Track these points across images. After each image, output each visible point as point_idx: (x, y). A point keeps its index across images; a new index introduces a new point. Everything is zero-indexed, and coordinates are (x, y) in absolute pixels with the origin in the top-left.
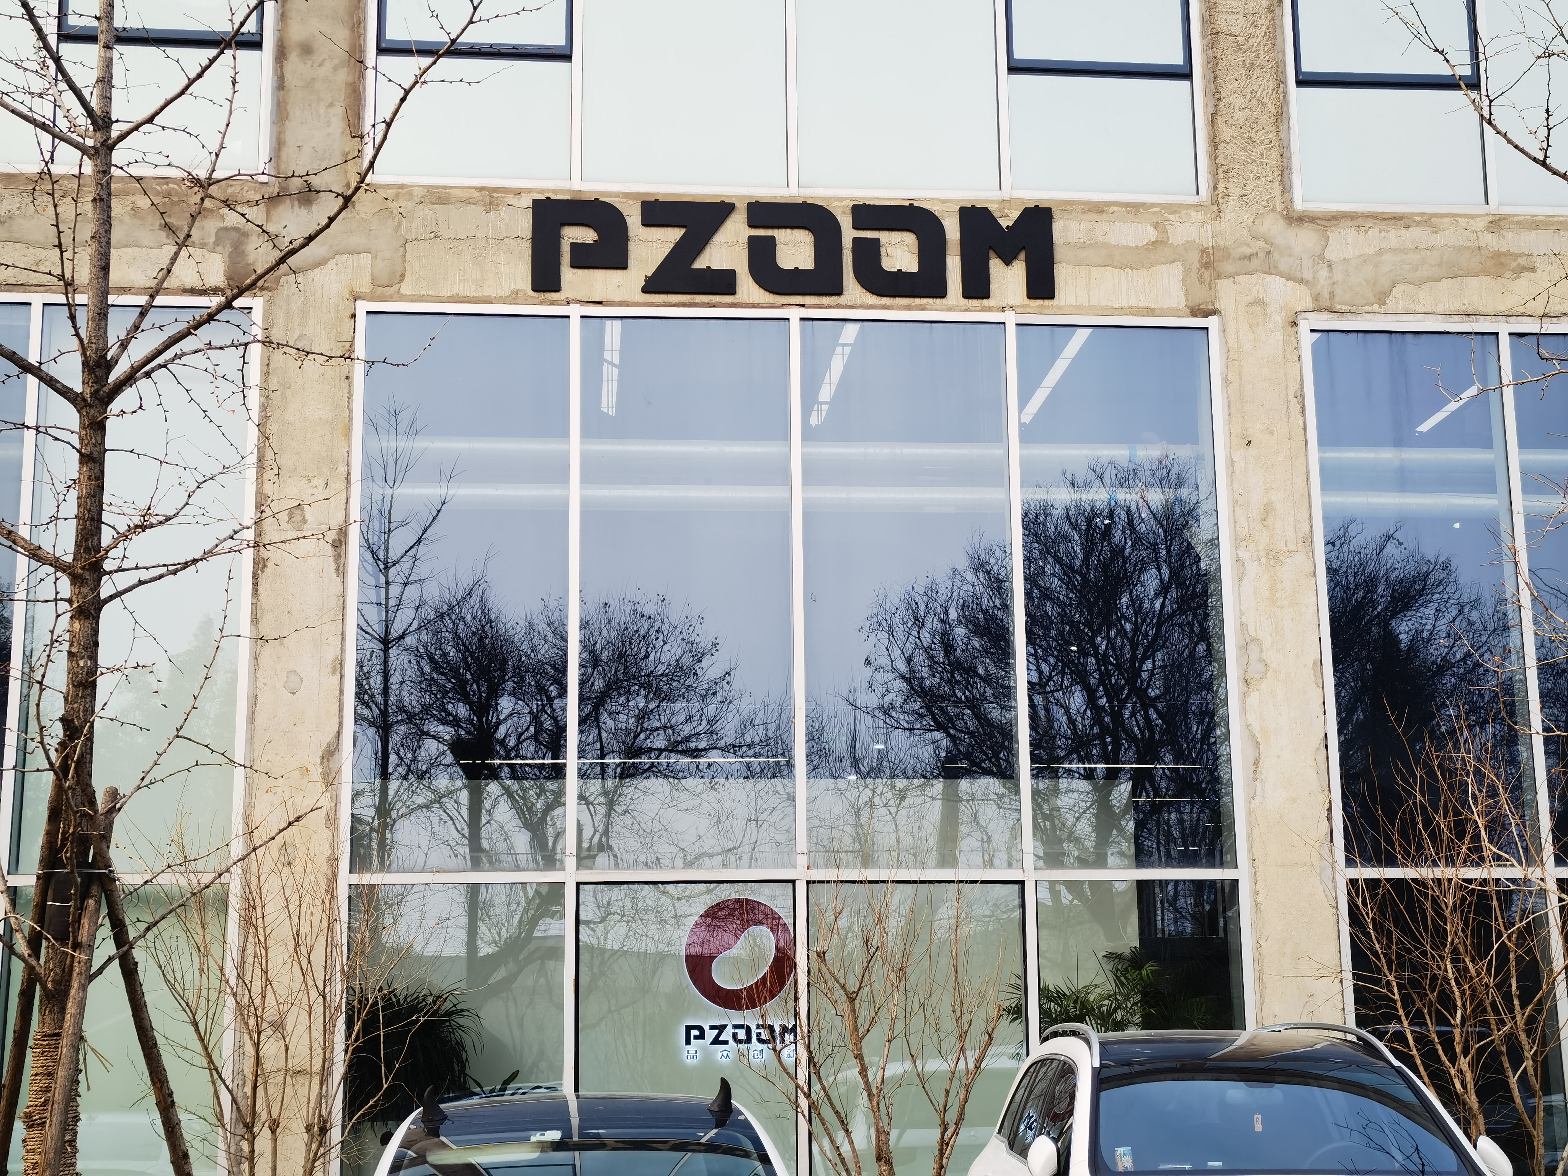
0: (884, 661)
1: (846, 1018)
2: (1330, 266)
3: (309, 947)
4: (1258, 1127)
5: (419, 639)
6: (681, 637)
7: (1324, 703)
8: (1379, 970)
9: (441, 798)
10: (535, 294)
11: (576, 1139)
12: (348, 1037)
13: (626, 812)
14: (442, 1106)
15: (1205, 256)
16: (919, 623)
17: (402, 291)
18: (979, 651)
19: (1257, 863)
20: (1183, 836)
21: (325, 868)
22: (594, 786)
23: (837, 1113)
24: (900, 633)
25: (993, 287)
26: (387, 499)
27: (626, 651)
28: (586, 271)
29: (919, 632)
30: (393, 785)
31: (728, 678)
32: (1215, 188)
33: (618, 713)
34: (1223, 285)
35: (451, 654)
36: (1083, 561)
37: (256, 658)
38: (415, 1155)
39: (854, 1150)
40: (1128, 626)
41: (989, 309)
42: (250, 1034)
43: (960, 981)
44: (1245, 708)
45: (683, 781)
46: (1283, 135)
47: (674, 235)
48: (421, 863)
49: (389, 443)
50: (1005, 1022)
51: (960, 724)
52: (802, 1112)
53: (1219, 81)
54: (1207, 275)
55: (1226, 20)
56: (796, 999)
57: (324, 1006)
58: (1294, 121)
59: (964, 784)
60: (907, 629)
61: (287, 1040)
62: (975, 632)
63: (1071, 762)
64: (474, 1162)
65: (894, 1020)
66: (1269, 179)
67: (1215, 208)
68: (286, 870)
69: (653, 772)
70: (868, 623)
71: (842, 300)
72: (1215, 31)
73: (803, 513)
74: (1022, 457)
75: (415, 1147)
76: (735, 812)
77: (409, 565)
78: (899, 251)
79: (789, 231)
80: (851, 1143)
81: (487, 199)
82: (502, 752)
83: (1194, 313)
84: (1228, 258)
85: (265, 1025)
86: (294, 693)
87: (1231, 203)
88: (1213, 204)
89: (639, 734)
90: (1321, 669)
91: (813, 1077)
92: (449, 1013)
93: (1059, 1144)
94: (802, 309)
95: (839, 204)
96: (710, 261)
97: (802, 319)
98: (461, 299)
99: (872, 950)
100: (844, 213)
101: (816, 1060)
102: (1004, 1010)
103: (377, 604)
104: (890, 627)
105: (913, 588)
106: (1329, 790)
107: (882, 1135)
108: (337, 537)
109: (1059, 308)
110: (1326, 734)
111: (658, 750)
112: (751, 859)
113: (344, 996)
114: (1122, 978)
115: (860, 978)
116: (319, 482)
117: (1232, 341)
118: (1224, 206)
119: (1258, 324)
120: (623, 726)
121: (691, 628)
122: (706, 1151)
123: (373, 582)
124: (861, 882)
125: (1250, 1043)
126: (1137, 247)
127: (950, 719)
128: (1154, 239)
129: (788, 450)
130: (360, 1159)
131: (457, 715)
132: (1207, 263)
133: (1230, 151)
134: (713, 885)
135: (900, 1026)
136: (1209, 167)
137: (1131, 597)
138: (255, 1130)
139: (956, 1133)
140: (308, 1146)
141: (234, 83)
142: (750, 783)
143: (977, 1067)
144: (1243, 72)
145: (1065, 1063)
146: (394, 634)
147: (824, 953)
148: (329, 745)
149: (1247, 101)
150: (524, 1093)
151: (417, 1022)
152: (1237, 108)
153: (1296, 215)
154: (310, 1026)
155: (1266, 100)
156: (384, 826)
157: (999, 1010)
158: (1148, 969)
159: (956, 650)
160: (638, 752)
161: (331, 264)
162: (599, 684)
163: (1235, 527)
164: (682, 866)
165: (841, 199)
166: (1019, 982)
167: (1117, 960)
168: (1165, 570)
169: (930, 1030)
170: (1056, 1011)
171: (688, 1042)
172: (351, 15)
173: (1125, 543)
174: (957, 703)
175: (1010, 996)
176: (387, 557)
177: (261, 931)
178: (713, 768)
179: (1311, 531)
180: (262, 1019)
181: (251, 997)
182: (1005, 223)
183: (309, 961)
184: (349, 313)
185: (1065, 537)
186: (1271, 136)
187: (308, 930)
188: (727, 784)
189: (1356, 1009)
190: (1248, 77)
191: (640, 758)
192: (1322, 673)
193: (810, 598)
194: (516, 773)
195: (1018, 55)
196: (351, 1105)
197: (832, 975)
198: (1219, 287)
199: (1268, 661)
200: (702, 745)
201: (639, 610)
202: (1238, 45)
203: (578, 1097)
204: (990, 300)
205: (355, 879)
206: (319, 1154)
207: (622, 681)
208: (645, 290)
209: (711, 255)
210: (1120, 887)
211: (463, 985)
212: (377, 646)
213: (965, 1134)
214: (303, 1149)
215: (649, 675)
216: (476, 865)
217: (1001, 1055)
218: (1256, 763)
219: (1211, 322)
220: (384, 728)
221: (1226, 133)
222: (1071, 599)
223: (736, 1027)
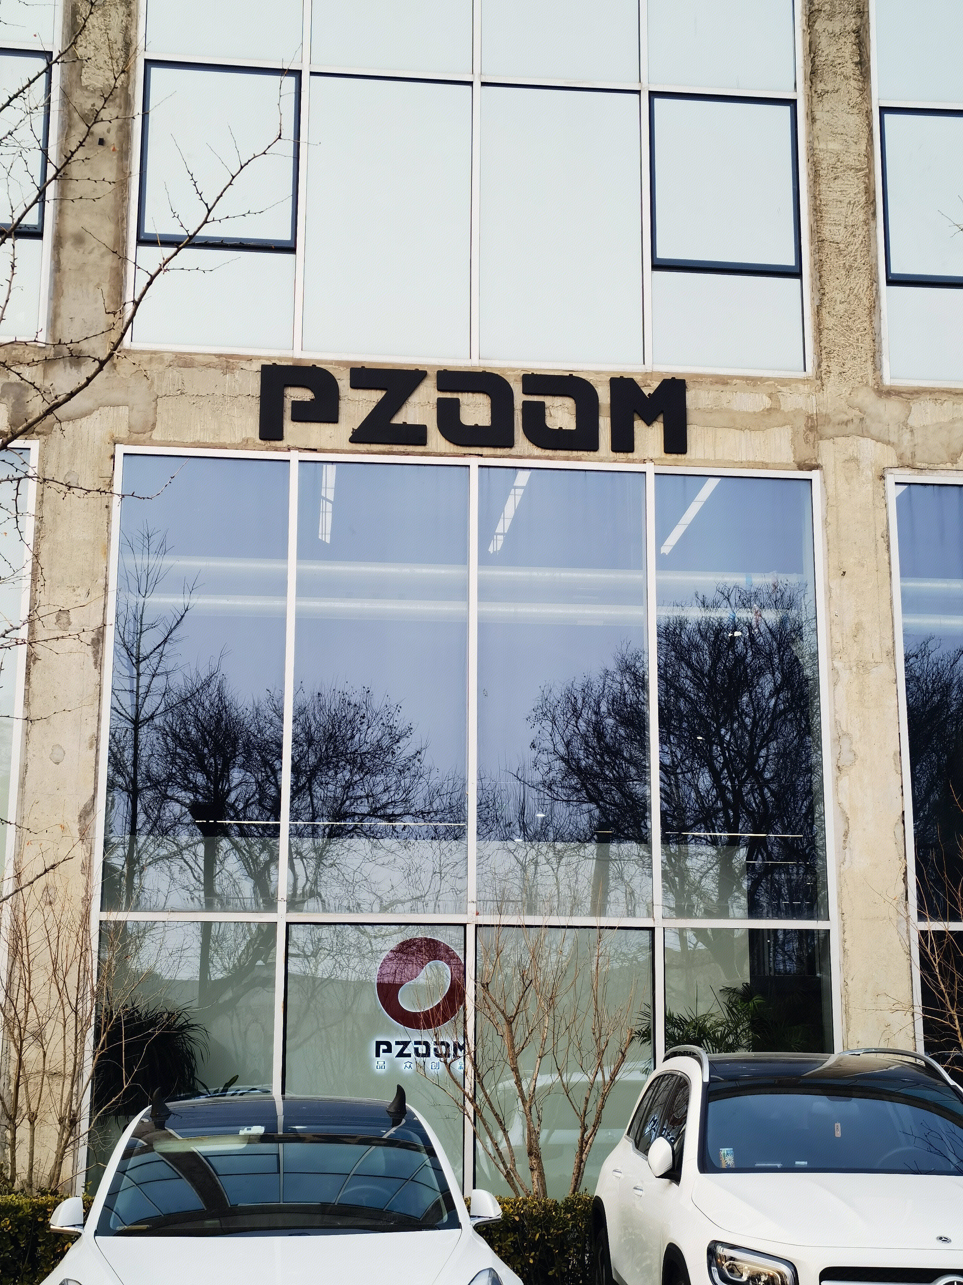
0: (548, 745)
1: (505, 1038)
2: (912, 431)
3: (64, 971)
4: (838, 1134)
5: (165, 720)
6: (381, 722)
7: (902, 787)
8: (943, 1006)
9: (181, 850)
10: (262, 442)
11: (280, 1133)
12: (96, 1045)
13: (332, 865)
14: (168, 1104)
15: (810, 420)
16: (577, 715)
17: (153, 437)
18: (625, 738)
19: (845, 917)
20: (790, 893)
21: (80, 907)
22: (307, 844)
23: (496, 1115)
24: (560, 722)
25: (637, 443)
26: (140, 606)
27: (336, 733)
28: (304, 424)
29: (576, 722)
30: (141, 839)
31: (419, 756)
32: (819, 366)
33: (327, 784)
34: (825, 445)
35: (193, 733)
36: (711, 667)
37: (27, 734)
38: (146, 1144)
39: (509, 1146)
40: (748, 721)
41: (633, 461)
42: (14, 1042)
43: (599, 1009)
44: (837, 790)
45: (381, 840)
46: (875, 324)
47: (377, 396)
48: (162, 904)
49: (142, 561)
50: (636, 1043)
51: (608, 798)
52: (468, 1114)
53: (823, 279)
54: (811, 437)
55: (830, 230)
56: (465, 1022)
57: (76, 1020)
58: (884, 313)
59: (613, 847)
60: (566, 719)
61: (45, 1047)
62: (622, 723)
63: (699, 831)
64: (195, 1151)
65: (544, 1040)
66: (863, 359)
67: (819, 382)
68: (48, 908)
69: (356, 832)
70: (534, 714)
71: (513, 451)
72: (821, 239)
73: (479, 624)
74: (657, 581)
75: (145, 1137)
76: (423, 866)
77: (157, 660)
78: (560, 412)
79: (470, 395)
80: (508, 1140)
81: (225, 364)
82: (232, 814)
83: (801, 467)
84: (829, 423)
85: (27, 1035)
86: (57, 763)
87: (832, 378)
88: (817, 379)
89: (345, 802)
90: (900, 759)
91: (478, 1085)
92: (182, 1028)
93: (675, 1146)
94: (480, 458)
95: (512, 373)
96: (405, 417)
97: (480, 466)
98: (202, 445)
99: (527, 982)
100: (516, 380)
101: (480, 1071)
102: (636, 1033)
103: (130, 691)
104: (554, 717)
105: (572, 686)
106: (905, 858)
107: (532, 1135)
108: (95, 637)
109: (690, 461)
110: (903, 812)
111: (362, 814)
112: (435, 906)
113: (94, 1011)
114: (734, 1009)
115: (517, 1005)
116: (82, 591)
117: (831, 491)
118: (826, 380)
119: (852, 477)
120: (331, 794)
121: (390, 715)
122: (385, 1145)
123: (127, 673)
124: (519, 926)
125: (837, 1064)
126: (755, 413)
127: (600, 793)
128: (768, 406)
129: (467, 572)
130: (103, 1147)
131: (195, 783)
132: (812, 427)
133: (832, 337)
134: (403, 927)
135: (549, 1045)
136: (814, 348)
137: (751, 696)
138: (16, 1121)
139: (594, 1133)
140: (60, 1135)
141: (13, 267)
142: (435, 843)
143: (612, 1080)
144: (843, 272)
145: (681, 1078)
146: (144, 715)
147: (487, 984)
148: (85, 806)
149: (846, 296)
150: (242, 1094)
151: (152, 1034)
152: (838, 302)
153: (885, 389)
154: (64, 1036)
155: (862, 296)
156: (131, 874)
157: (631, 1034)
158: (757, 1000)
159: (605, 737)
160: (343, 816)
161: (96, 414)
162: (312, 759)
163: (831, 642)
164: (379, 910)
165: (513, 370)
166: (648, 1010)
167: (731, 994)
168: (778, 675)
169: (573, 1049)
170: (679, 1034)
171: (378, 1055)
172: (116, 212)
173: (747, 653)
174: (606, 779)
175: (640, 1022)
176: (139, 654)
177: (25, 958)
178: (407, 830)
179: (894, 646)
180: (25, 1030)
181: (16, 1012)
182: (647, 391)
183: (65, 982)
184: (109, 455)
185: (697, 647)
186: (865, 324)
187: (64, 957)
188: (416, 843)
189: (925, 1038)
190: (848, 276)
191: (345, 820)
192: (901, 762)
193: (483, 693)
194: (243, 832)
195: (660, 255)
196: (97, 1101)
197: (494, 1002)
198: (821, 447)
199: (857, 753)
200: (398, 811)
201: (347, 699)
202: (840, 251)
203: (283, 1099)
204: (634, 453)
205: (104, 916)
206: (69, 1142)
207: (332, 757)
208: (352, 440)
209: (407, 412)
210: (737, 935)
211: (195, 1004)
212: (130, 726)
213: (602, 1135)
214: (57, 1137)
215: (354, 753)
216: (209, 907)
217: (631, 1071)
218: (846, 834)
219: (815, 475)
220: (134, 793)
221: (829, 321)
222: (700, 698)
223: (416, 1043)
